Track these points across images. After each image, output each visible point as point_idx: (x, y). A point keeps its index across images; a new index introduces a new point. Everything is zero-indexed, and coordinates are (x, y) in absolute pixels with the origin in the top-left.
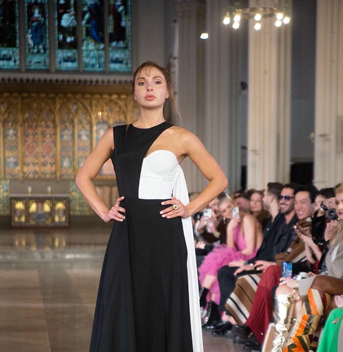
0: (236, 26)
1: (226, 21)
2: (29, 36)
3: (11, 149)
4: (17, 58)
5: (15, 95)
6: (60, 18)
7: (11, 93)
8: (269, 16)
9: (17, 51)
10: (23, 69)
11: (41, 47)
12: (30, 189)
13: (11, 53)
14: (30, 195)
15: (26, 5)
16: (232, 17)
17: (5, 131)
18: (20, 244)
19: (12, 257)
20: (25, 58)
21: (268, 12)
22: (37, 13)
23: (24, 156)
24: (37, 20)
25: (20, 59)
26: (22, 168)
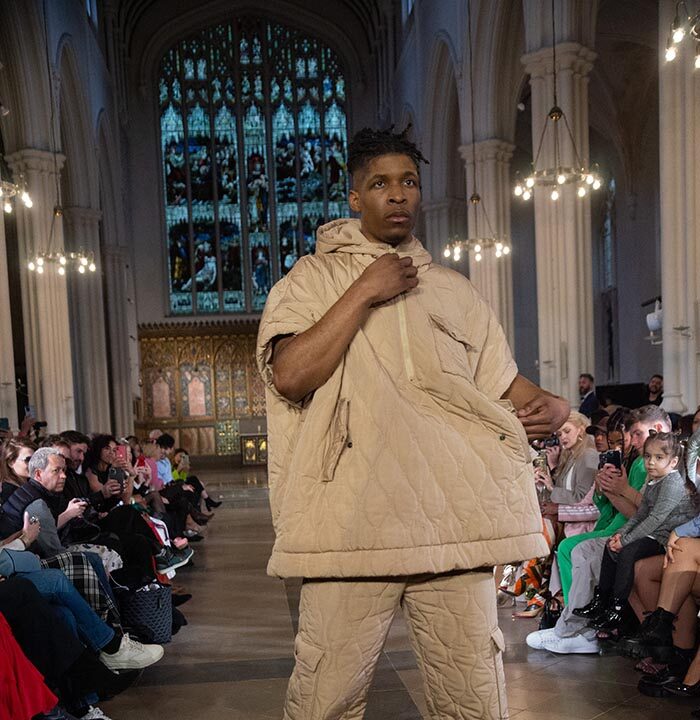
0: (457, 258)
1: (447, 253)
2: (254, 279)
3: (240, 389)
4: (243, 300)
5: (242, 336)
6: (283, 260)
7: (238, 335)
8: (489, 246)
9: (243, 294)
10: (249, 311)
11: (265, 288)
12: (259, 428)
13: (237, 296)
14: (259, 434)
15: (250, 249)
16: (452, 249)
17: (233, 373)
18: (252, 482)
19: (245, 494)
20: (251, 299)
21: (488, 243)
22: (261, 257)
23: (252, 395)
24: (261, 263)
25: (246, 303)
26: (251, 407)
